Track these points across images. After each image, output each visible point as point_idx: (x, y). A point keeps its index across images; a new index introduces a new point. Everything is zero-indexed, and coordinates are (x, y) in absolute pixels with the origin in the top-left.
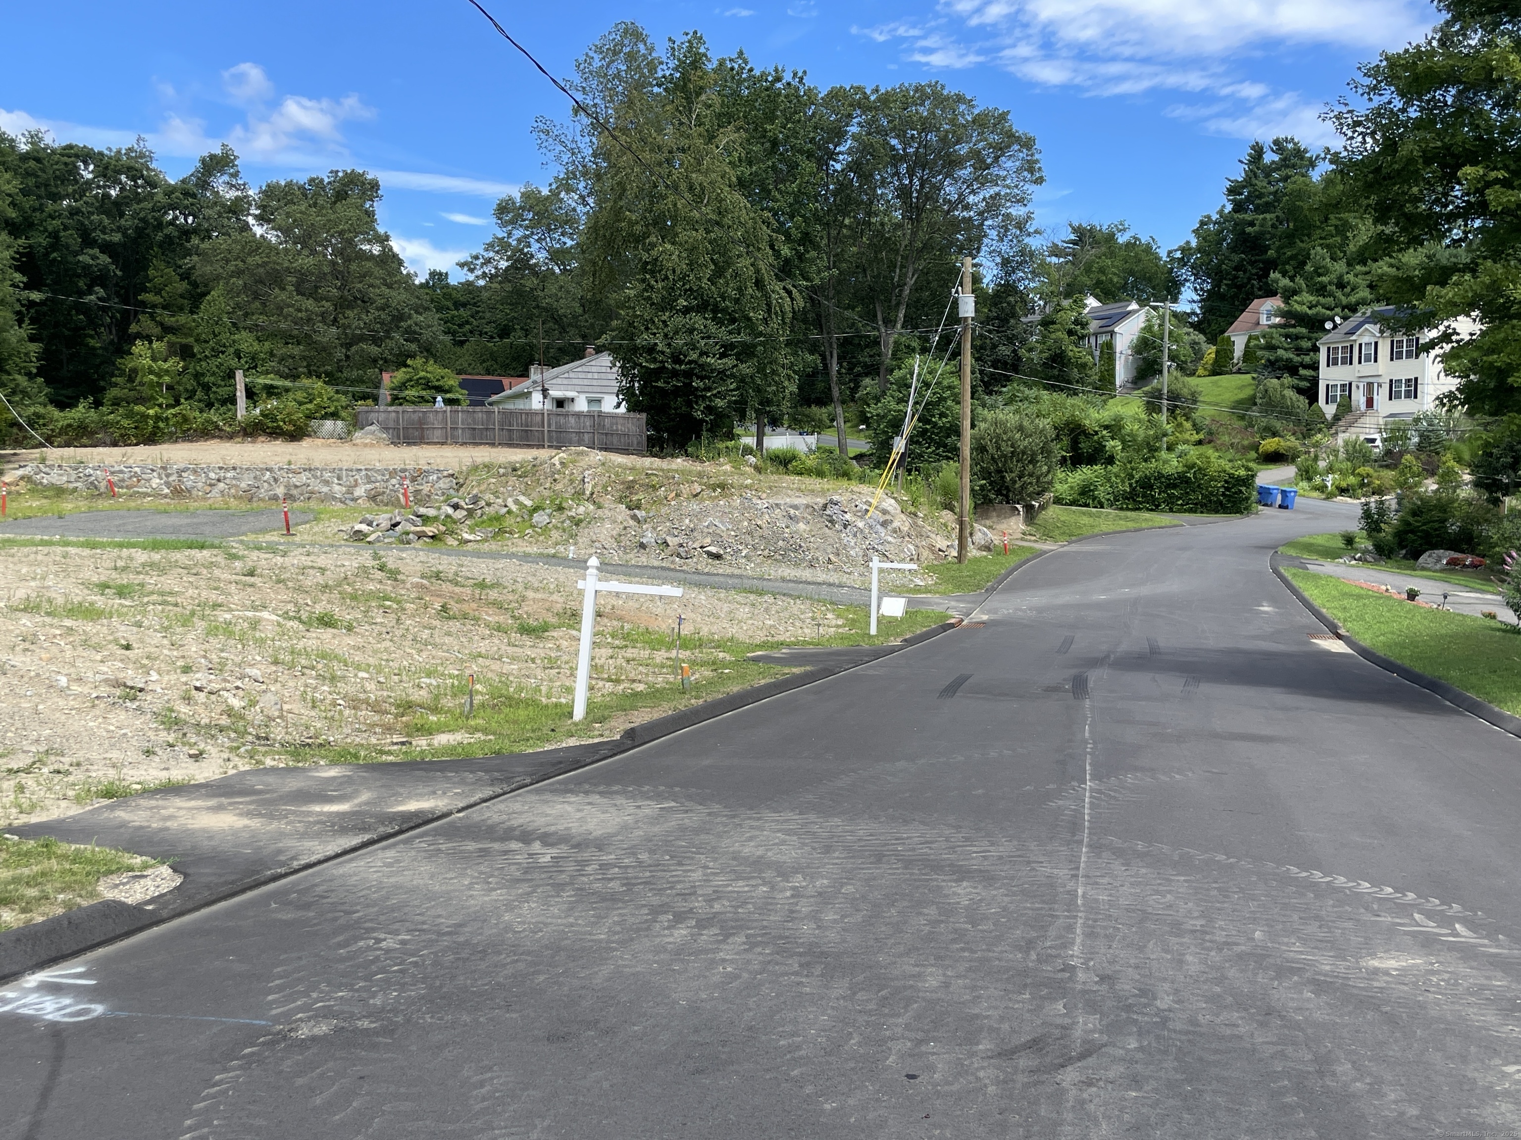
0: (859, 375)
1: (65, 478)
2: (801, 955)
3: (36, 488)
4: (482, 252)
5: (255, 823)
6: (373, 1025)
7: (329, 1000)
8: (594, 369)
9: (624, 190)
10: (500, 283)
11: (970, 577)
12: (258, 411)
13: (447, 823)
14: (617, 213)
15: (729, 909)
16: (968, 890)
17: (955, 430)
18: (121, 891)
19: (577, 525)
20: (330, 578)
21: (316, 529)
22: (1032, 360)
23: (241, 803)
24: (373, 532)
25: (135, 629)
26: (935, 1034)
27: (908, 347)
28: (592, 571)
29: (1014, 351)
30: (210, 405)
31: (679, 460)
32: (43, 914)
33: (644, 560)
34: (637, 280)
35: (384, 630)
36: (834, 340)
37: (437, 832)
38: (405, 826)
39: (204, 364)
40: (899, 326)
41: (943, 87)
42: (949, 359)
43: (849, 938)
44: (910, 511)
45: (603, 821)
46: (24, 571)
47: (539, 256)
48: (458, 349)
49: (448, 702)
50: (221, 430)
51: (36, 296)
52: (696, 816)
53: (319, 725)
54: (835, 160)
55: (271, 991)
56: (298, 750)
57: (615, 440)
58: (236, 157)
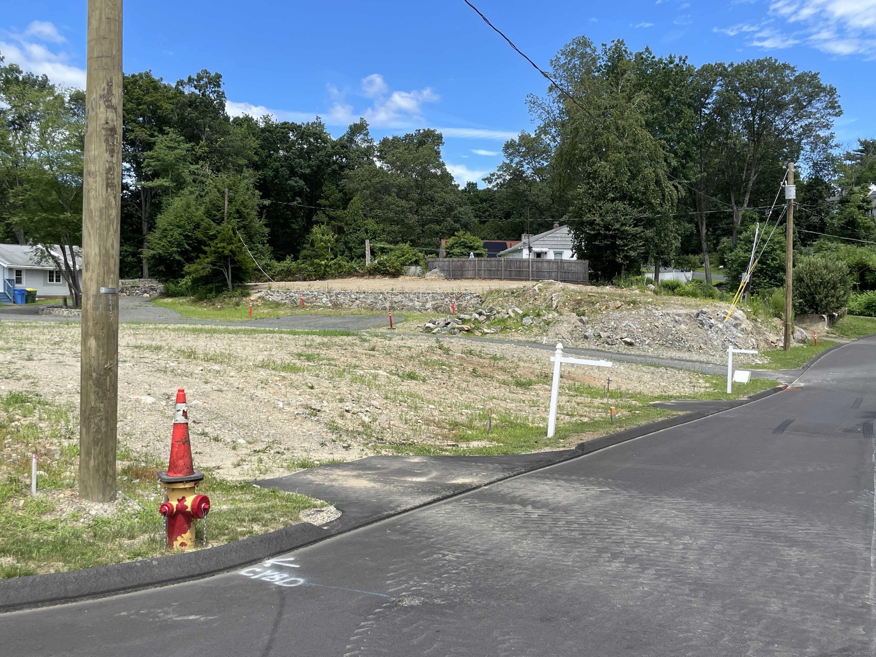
0: (720, 235)
1: (280, 298)
2: (690, 584)
3: (267, 303)
4: (496, 172)
5: (377, 485)
6: (443, 603)
7: (419, 586)
8: (558, 235)
9: (578, 132)
10: (506, 188)
11: (792, 359)
12: (376, 261)
13: (479, 492)
14: (574, 146)
15: (644, 553)
16: (797, 553)
17: (782, 269)
18: (311, 518)
19: (548, 324)
20: (414, 352)
21: (406, 326)
22: (834, 224)
23: (370, 474)
24: (436, 328)
25: (315, 378)
26: (778, 639)
27: (751, 218)
28: (559, 352)
29: (821, 219)
30: (352, 259)
31: (608, 287)
32: (273, 528)
33: (586, 345)
34: (585, 183)
35: (442, 382)
36: (704, 215)
37: (473, 496)
38: (456, 492)
39: (349, 236)
40: (745, 205)
41: (776, 61)
42: (778, 225)
43: (720, 577)
44: (752, 317)
45: (567, 496)
46: (261, 346)
47: (529, 172)
48: (482, 226)
49: (477, 423)
50: (357, 272)
51: (267, 202)
52: (622, 497)
53: (409, 433)
54: (705, 108)
55: (388, 579)
56: (398, 446)
57: (570, 276)
58: (367, 125)
